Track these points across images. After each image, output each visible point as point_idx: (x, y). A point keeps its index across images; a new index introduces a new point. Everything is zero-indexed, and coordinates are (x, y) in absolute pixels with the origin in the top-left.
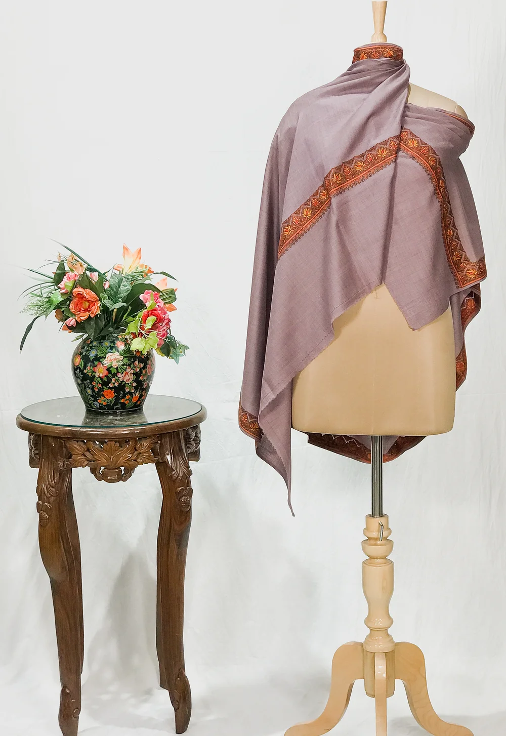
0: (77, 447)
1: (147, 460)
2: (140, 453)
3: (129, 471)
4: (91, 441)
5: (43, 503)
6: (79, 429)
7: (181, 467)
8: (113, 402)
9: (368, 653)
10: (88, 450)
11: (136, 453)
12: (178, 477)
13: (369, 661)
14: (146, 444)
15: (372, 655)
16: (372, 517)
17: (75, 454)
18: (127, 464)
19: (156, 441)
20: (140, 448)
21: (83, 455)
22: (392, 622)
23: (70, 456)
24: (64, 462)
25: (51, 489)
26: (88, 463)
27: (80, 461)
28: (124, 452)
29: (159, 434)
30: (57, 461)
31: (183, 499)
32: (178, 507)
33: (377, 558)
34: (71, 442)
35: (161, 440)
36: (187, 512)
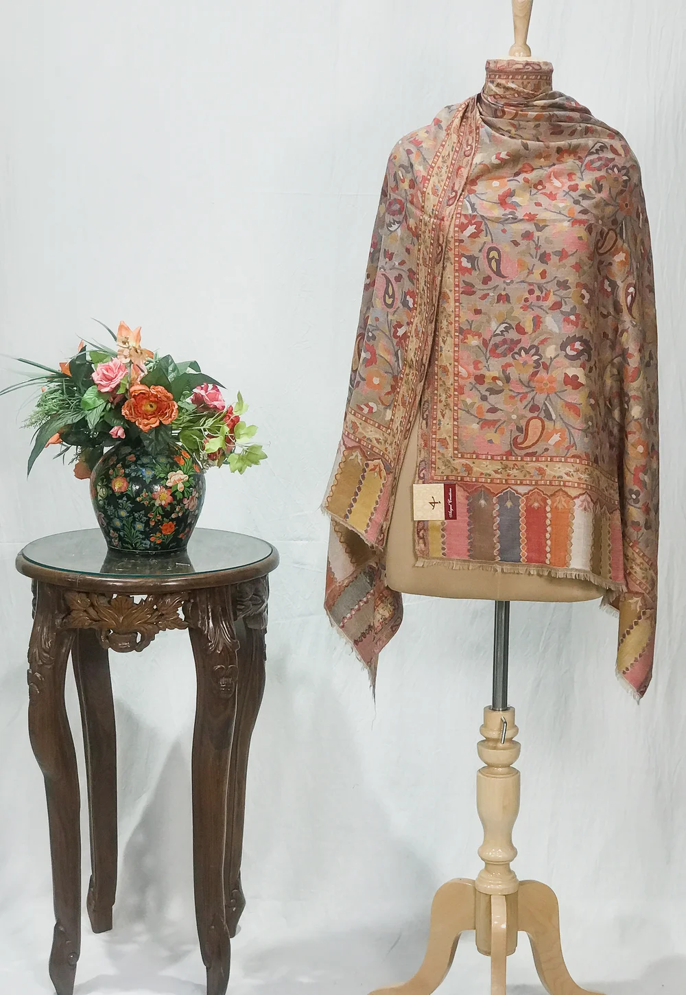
0: (79, 601)
1: (173, 625)
2: (163, 615)
3: (148, 639)
4: (96, 594)
5: (33, 672)
6: (78, 575)
7: (221, 635)
9: (482, 895)
10: (92, 605)
11: (156, 613)
12: (215, 650)
13: (483, 905)
14: (171, 601)
15: (488, 898)
16: (493, 709)
17: (74, 610)
18: (142, 629)
19: (187, 597)
20: (164, 608)
21: (85, 611)
22: (516, 854)
23: (69, 611)
24: (63, 619)
25: (45, 655)
26: (92, 623)
27: (82, 619)
28: (140, 611)
29: (191, 590)
30: (54, 618)
31: (223, 682)
32: (215, 692)
33: (498, 767)
34: (69, 594)
35: (195, 598)
36: (228, 700)
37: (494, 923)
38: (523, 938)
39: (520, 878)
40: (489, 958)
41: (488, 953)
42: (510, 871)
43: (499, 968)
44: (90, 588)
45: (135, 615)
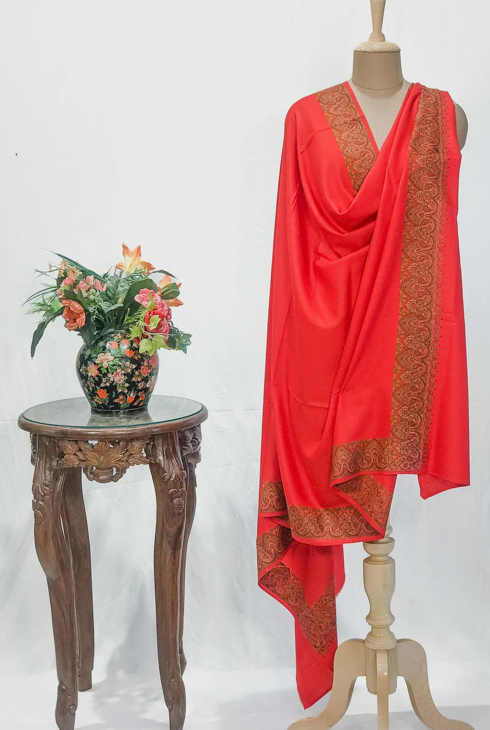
0: (70, 448)
1: (138, 461)
2: (132, 454)
3: (122, 471)
4: (83, 441)
5: (38, 501)
6: (69, 428)
7: (173, 468)
8: (107, 402)
9: (371, 650)
10: (80, 450)
11: (127, 453)
12: (170, 478)
13: (371, 658)
14: (136, 444)
15: (374, 652)
17: (68, 454)
18: (117, 465)
19: (148, 442)
20: (132, 450)
21: (75, 454)
22: (394, 619)
23: (62, 455)
24: (58, 461)
25: (45, 487)
26: (80, 463)
27: (72, 460)
28: (115, 453)
29: (151, 436)
30: (51, 460)
31: (175, 501)
32: (170, 509)
33: (378, 556)
34: (63, 442)
35: (154, 441)
36: (179, 514)
37: (379, 669)
38: (401, 682)
39: (398, 637)
40: (375, 696)
41: (375, 693)
42: (391, 633)
43: (383, 703)
44: (78, 438)
45: (112, 455)
